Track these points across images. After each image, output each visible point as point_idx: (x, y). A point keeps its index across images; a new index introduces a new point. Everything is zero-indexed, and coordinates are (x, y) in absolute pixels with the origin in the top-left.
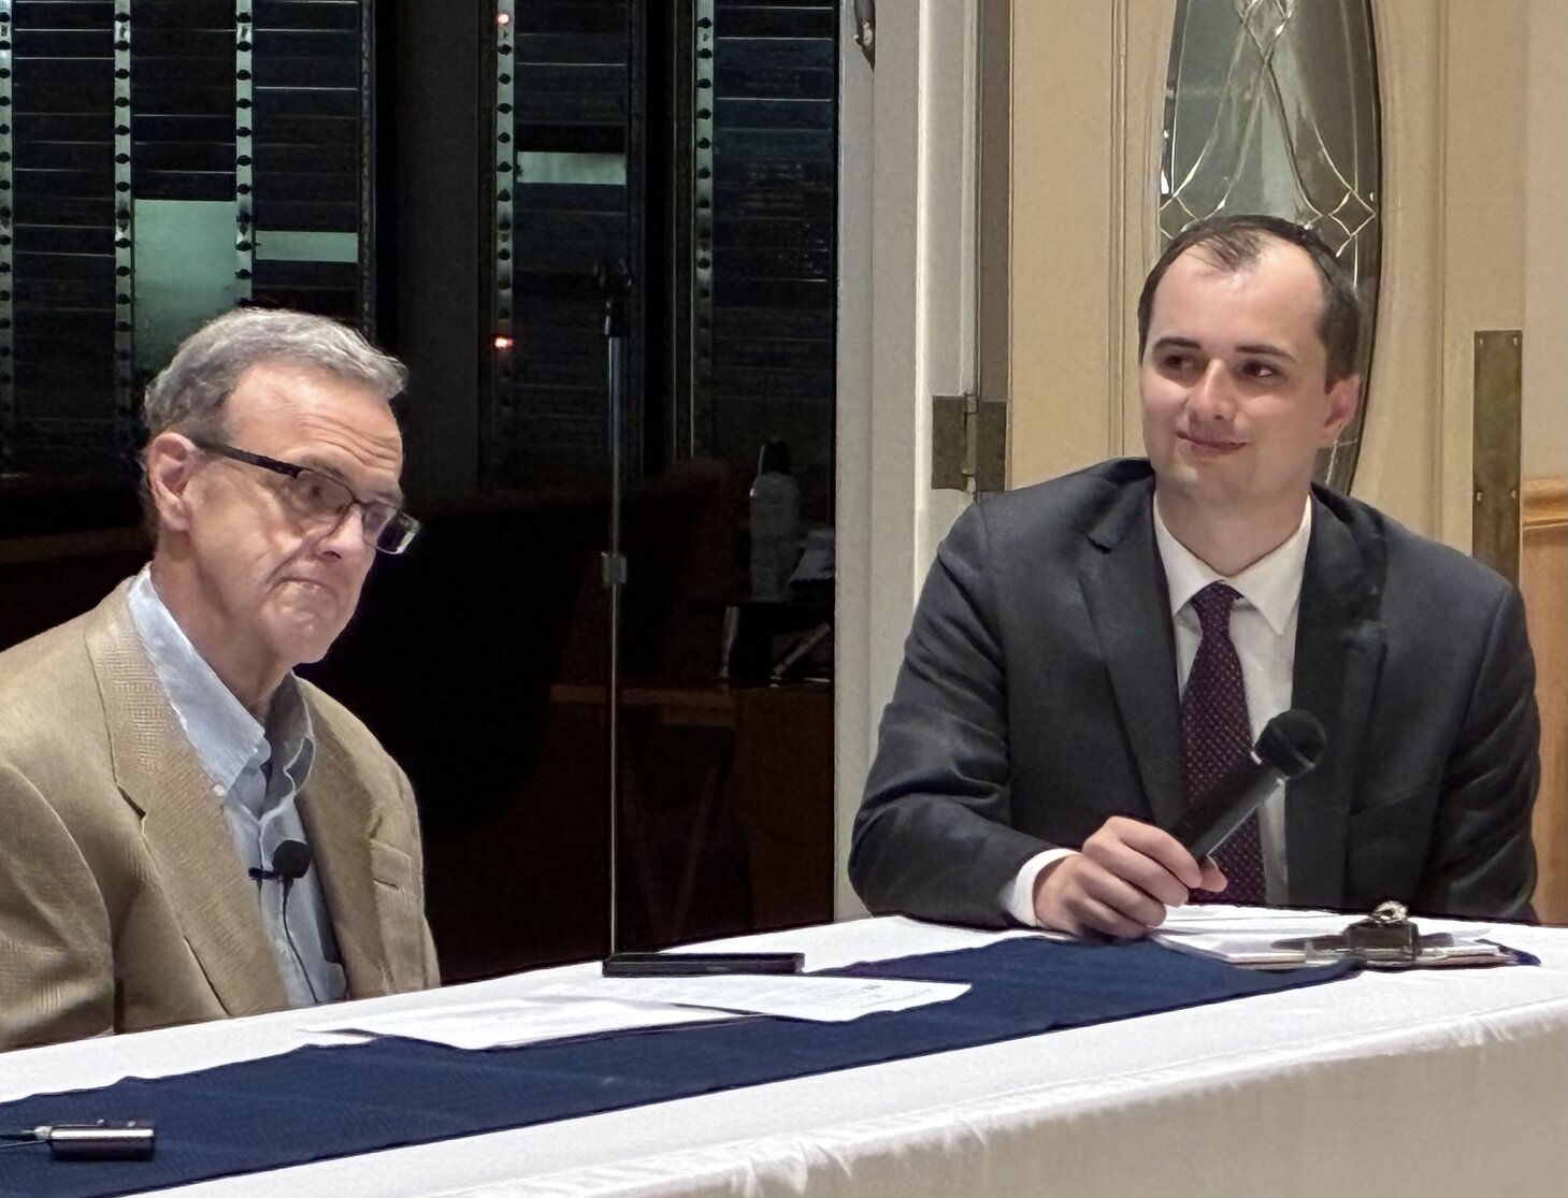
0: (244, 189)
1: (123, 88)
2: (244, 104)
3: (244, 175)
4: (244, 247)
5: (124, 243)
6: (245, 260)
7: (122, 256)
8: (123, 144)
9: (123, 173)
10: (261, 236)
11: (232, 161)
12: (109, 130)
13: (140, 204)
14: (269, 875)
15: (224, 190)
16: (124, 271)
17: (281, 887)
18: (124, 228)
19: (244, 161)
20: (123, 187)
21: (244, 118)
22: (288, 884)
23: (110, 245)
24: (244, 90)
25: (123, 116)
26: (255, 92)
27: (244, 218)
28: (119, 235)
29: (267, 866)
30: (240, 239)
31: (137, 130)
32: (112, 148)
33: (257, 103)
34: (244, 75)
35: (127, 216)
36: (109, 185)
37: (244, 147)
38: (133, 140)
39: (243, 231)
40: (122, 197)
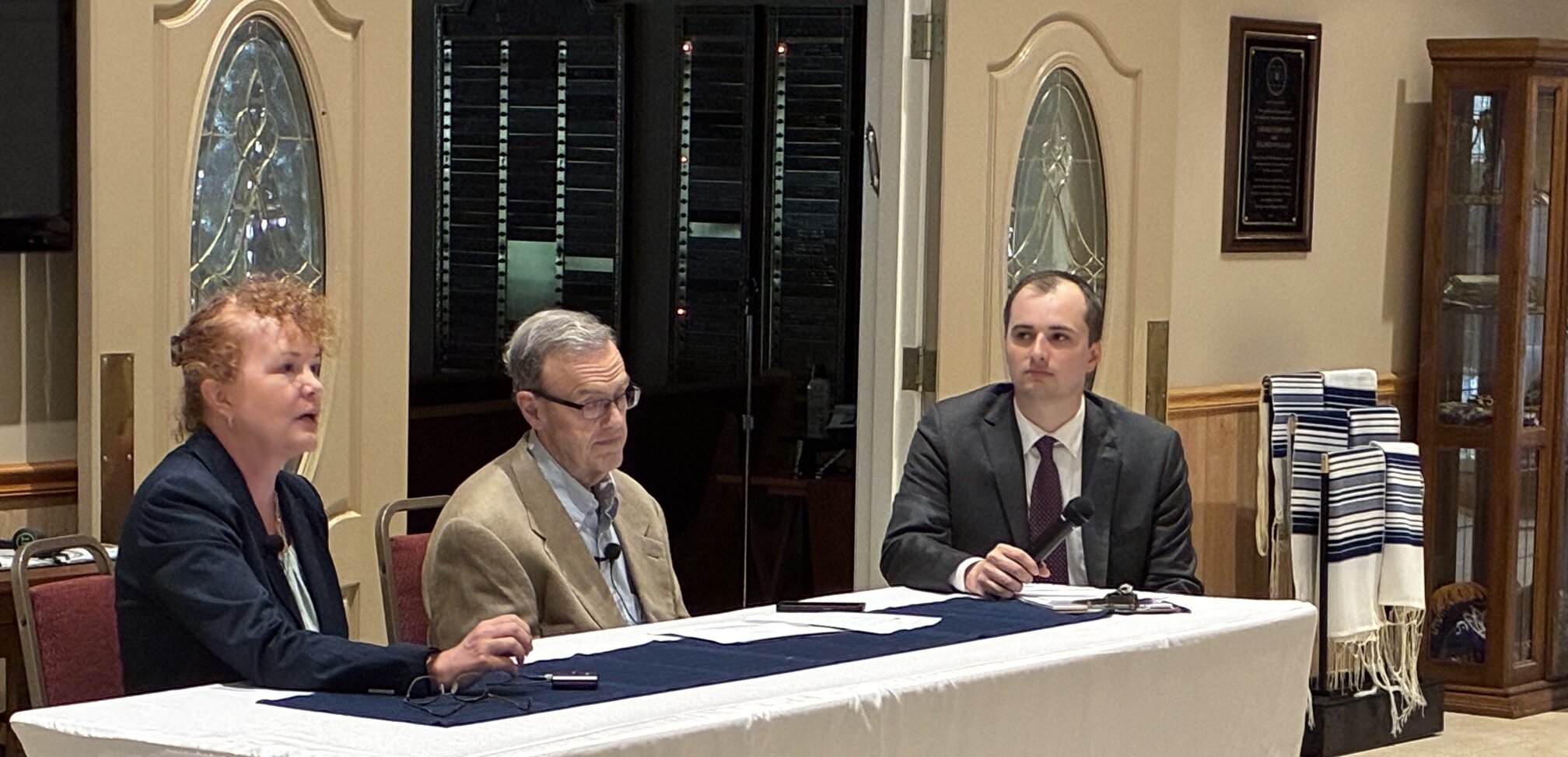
0: (560, 237)
1: (503, 188)
2: (560, 196)
3: (560, 230)
4: (559, 263)
5: (502, 261)
6: (560, 270)
7: (501, 267)
8: (503, 214)
9: (502, 228)
10: (568, 259)
11: (554, 224)
12: (497, 208)
13: (510, 242)
14: (603, 559)
15: (552, 237)
16: (502, 274)
17: (609, 564)
18: (502, 253)
19: (560, 223)
20: (502, 234)
21: (560, 203)
22: (612, 562)
23: (496, 261)
24: (561, 190)
25: (503, 201)
26: (566, 191)
27: (559, 251)
28: (500, 257)
29: (602, 555)
30: (558, 260)
31: (509, 207)
32: (497, 216)
33: (566, 196)
34: (561, 183)
35: (504, 248)
36: (497, 234)
37: (560, 216)
38: (508, 212)
39: (559, 256)
40: (502, 239)
